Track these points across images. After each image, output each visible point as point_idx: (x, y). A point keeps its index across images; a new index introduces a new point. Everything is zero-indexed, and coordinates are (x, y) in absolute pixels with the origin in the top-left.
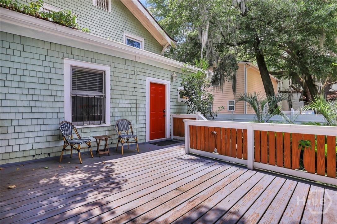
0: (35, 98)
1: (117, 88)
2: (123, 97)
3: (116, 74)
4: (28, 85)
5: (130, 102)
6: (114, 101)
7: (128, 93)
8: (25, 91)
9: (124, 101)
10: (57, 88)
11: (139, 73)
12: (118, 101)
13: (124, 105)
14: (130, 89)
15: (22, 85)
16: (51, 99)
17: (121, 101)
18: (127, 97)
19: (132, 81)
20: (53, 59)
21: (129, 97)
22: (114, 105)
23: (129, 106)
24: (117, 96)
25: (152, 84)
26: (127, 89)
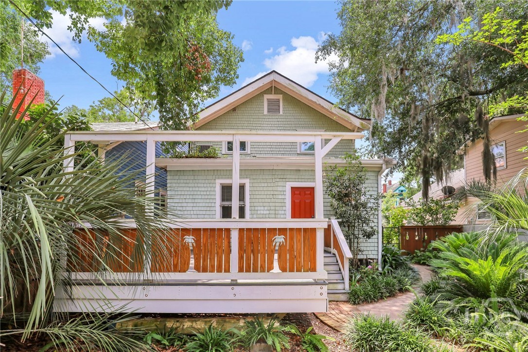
0: (200, 209)
1: (255, 196)
2: (261, 204)
3: (254, 185)
4: (196, 201)
5: (269, 208)
6: (253, 208)
7: (266, 200)
8: (195, 205)
9: (262, 208)
10: (211, 201)
11: (278, 180)
12: (256, 209)
13: (262, 212)
14: (268, 197)
15: (193, 201)
16: (208, 209)
17: (259, 208)
18: (265, 204)
19: (270, 189)
20: (210, 181)
21: (267, 204)
22: (253, 212)
23: (268, 212)
24: (255, 204)
25: (293, 189)
26: (265, 197)
